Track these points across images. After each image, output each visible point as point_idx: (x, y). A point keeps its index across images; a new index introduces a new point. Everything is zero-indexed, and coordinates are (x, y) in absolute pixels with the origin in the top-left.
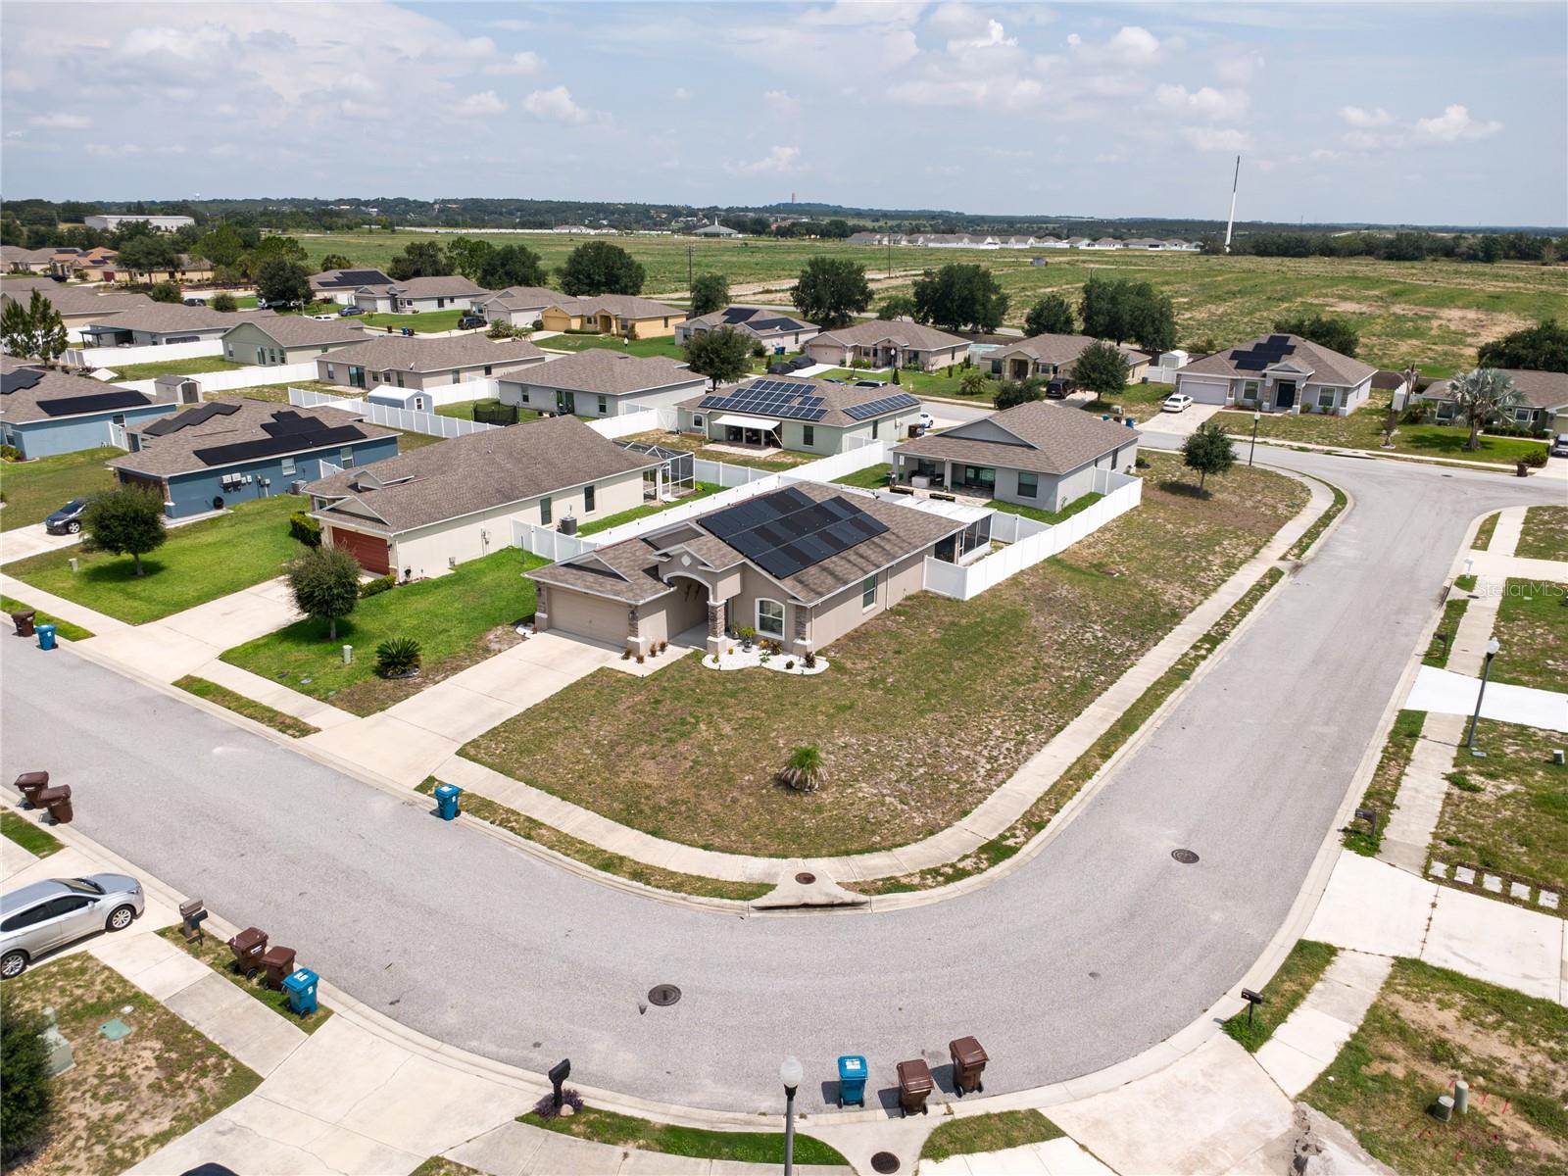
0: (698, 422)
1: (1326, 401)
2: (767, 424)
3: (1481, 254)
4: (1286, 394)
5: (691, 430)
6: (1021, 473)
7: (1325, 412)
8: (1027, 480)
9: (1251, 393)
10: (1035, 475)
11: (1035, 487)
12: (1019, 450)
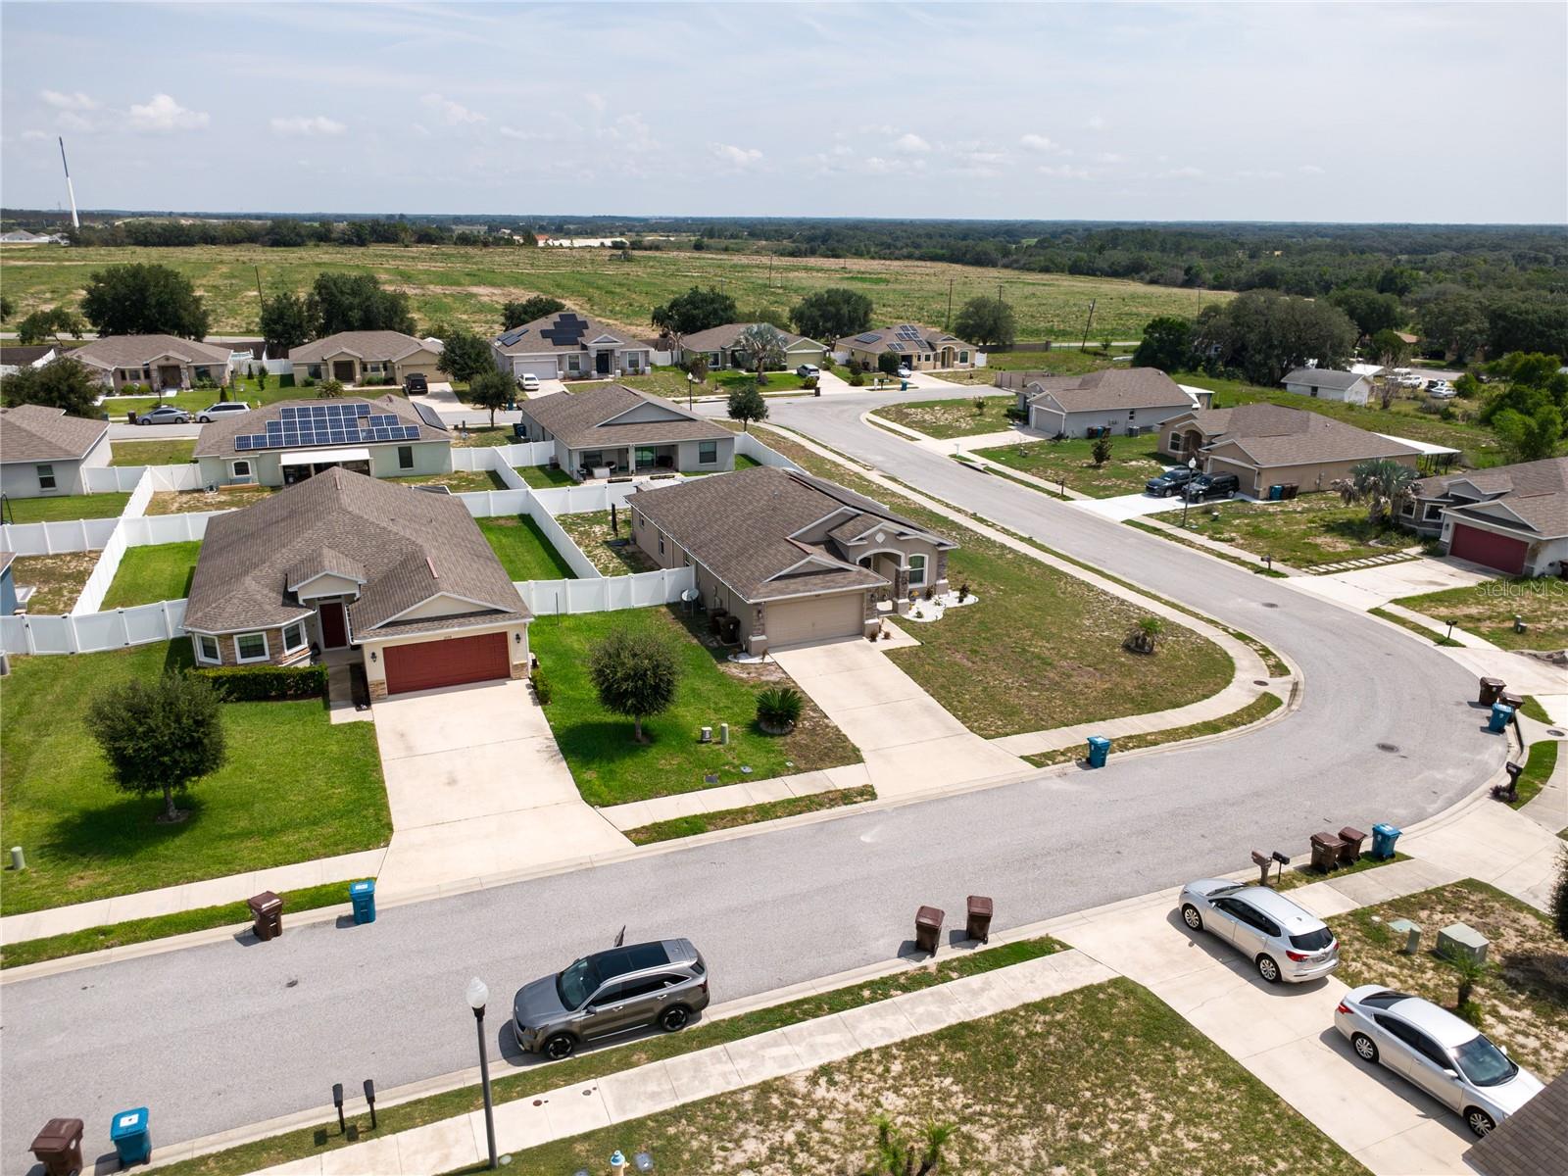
0: (242, 468)
1: (634, 363)
2: (360, 454)
3: (355, 239)
4: (604, 362)
5: (232, 482)
6: (701, 443)
7: (636, 373)
8: (708, 448)
9: (574, 366)
10: (714, 442)
11: (715, 453)
12: (686, 424)
